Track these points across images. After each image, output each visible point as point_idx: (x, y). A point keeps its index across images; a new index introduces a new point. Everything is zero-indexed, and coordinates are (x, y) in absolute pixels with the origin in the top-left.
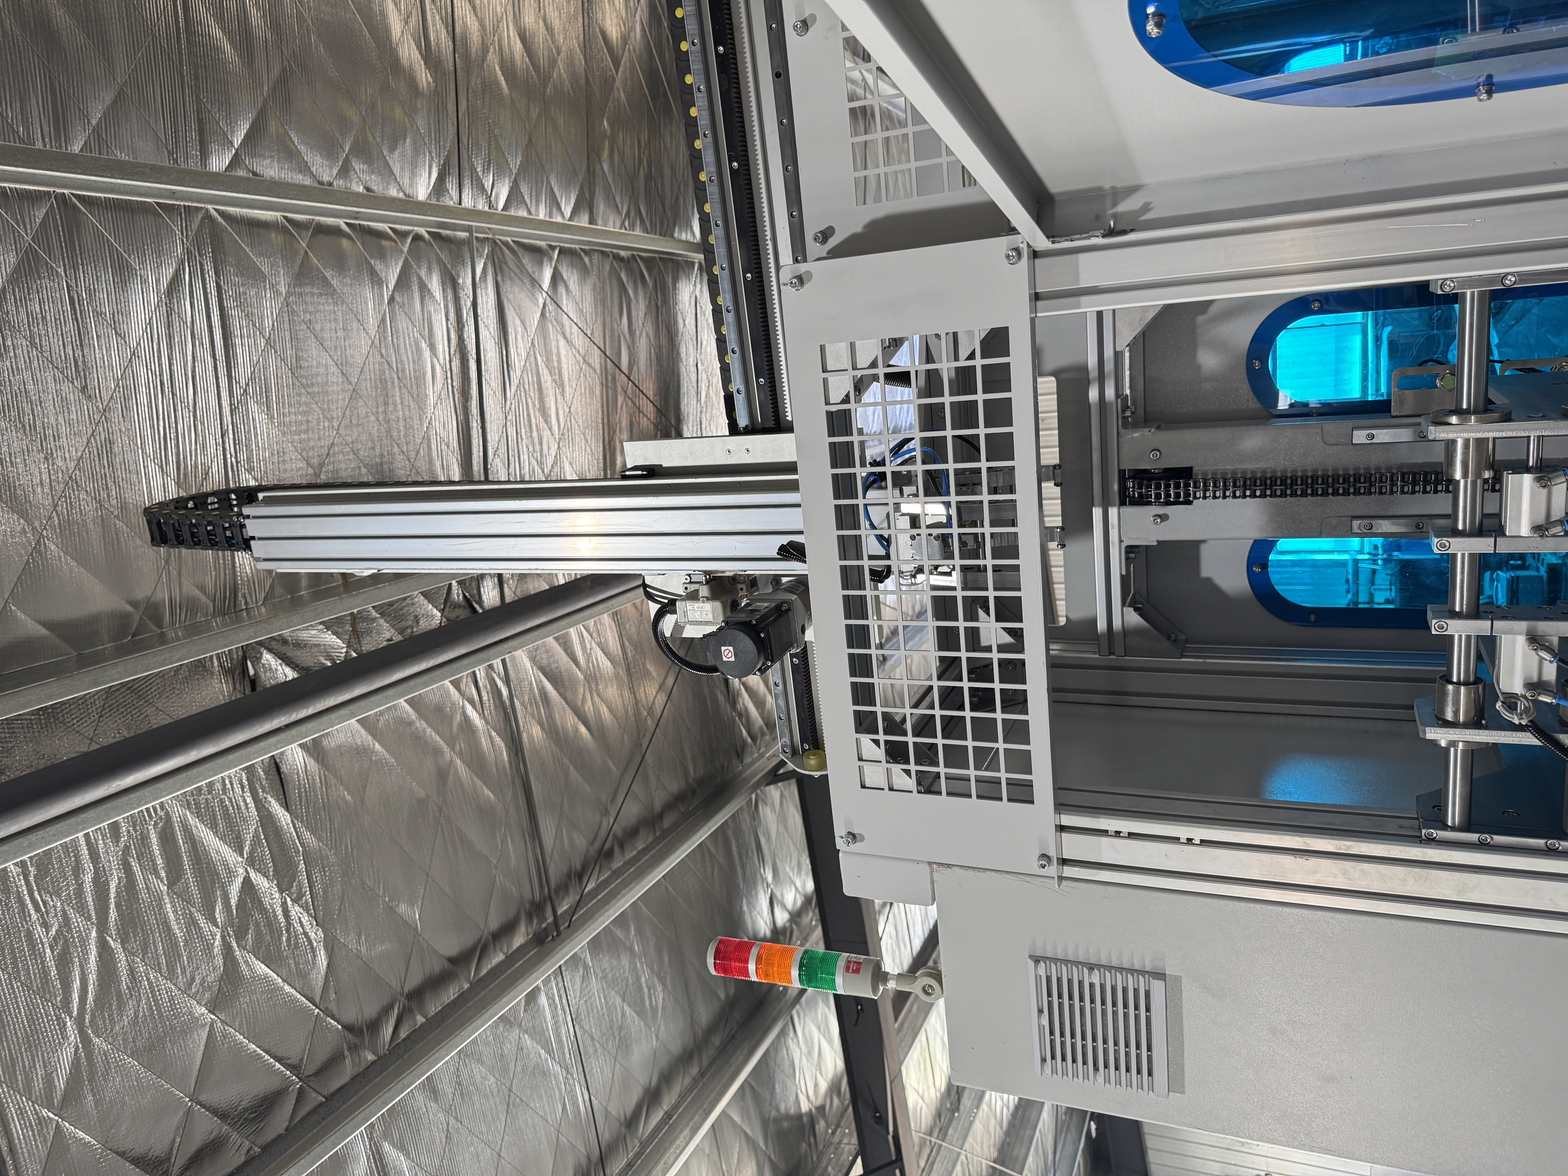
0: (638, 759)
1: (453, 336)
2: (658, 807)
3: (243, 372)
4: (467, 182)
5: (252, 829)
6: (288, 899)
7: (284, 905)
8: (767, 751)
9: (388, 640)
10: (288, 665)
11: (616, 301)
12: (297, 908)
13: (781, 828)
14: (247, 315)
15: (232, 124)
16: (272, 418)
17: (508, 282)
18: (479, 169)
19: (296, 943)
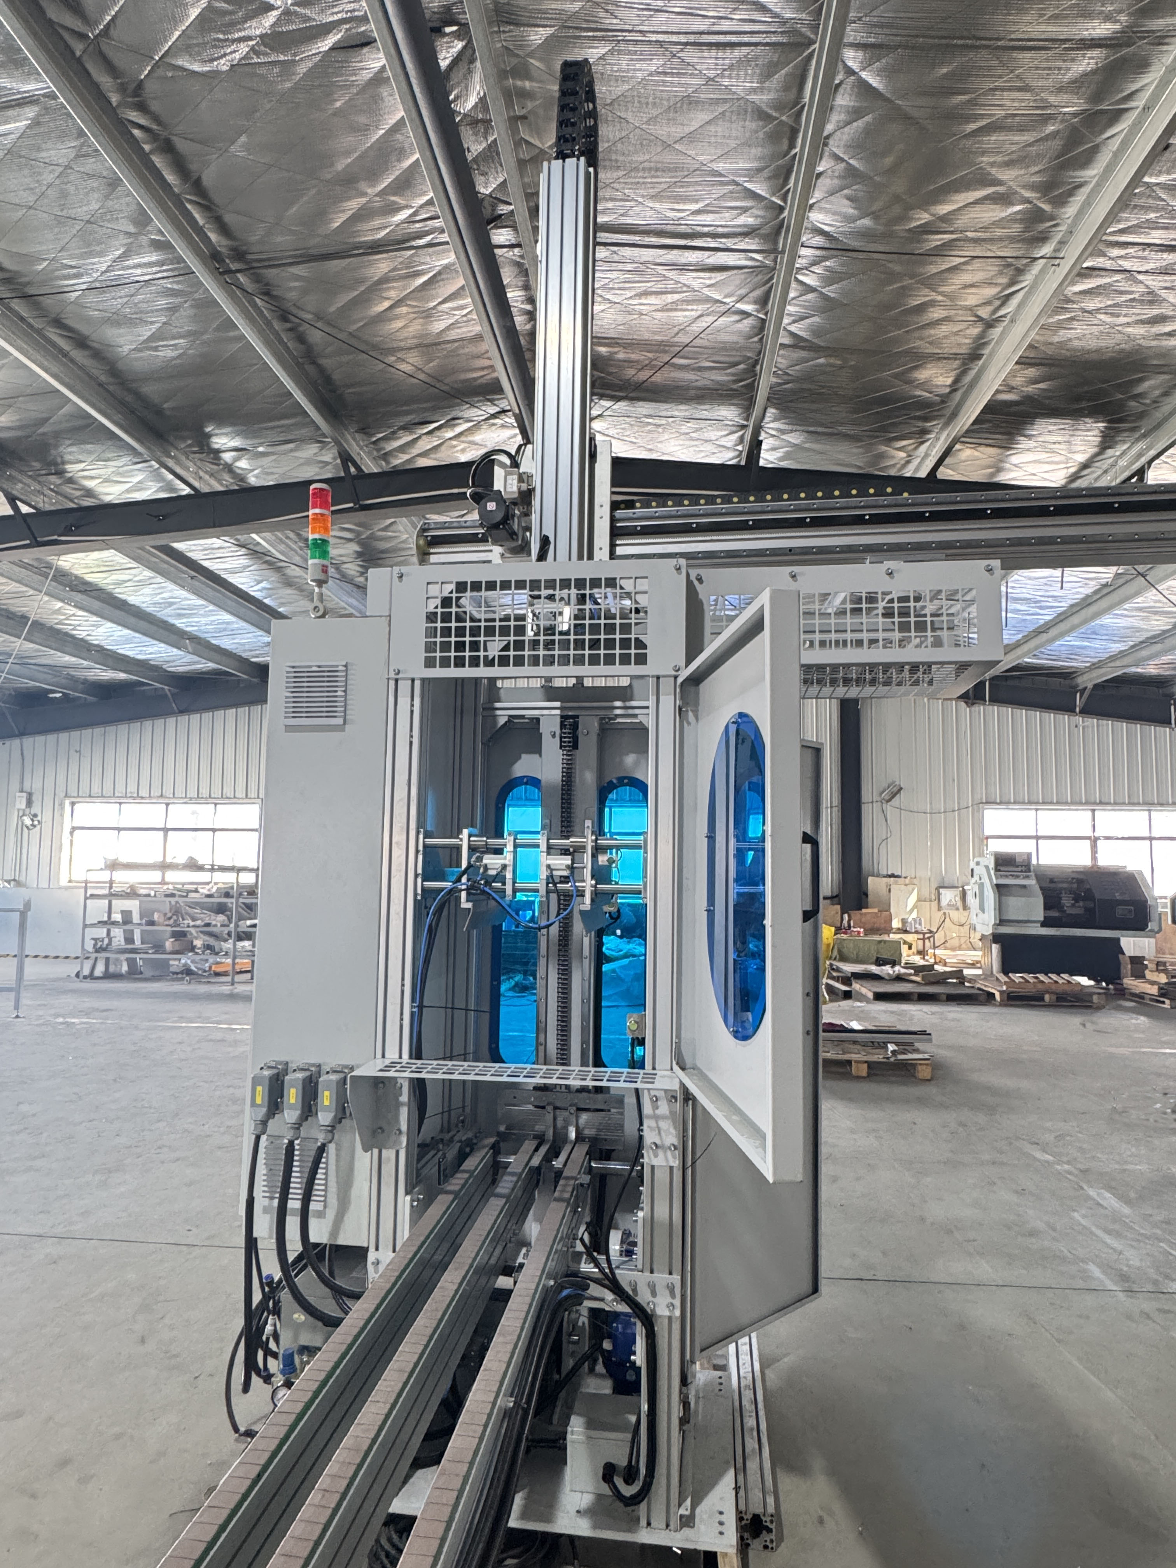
0: (362, 347)
1: (706, 229)
2: (323, 361)
3: (691, 55)
4: (818, 253)
5: (314, 16)
6: (254, 42)
7: (250, 38)
8: (365, 452)
9: (468, 149)
10: (452, 61)
11: (722, 359)
12: (247, 49)
13: (302, 461)
14: (733, 65)
15: (879, 73)
16: (651, 75)
17: (743, 277)
18: (828, 263)
19: (215, 47)
